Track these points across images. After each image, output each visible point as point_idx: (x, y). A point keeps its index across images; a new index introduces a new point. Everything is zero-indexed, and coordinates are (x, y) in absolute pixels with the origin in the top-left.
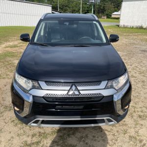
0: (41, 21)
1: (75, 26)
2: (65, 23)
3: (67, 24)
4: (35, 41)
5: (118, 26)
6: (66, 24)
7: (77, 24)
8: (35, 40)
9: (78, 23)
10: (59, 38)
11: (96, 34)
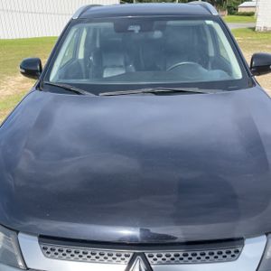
0: (71, 24)
1: (157, 34)
2: (131, 28)
3: (137, 29)
4: (51, 79)
5: (254, 29)
6: (133, 31)
7: (162, 28)
8: (53, 77)
9: (165, 26)
10: (122, 64)
11: (212, 53)
